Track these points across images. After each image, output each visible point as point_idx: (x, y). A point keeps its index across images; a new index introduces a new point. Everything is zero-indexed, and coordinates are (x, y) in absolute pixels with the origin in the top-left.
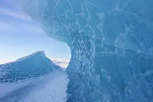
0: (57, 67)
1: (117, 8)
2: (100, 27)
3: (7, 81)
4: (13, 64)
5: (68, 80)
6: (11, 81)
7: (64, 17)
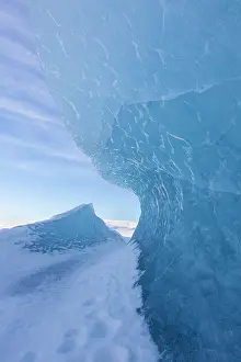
0: (115, 235)
1: (208, 141)
2: (189, 164)
3: (38, 251)
4: (46, 223)
5: (139, 252)
6: (45, 252)
7: (135, 150)
